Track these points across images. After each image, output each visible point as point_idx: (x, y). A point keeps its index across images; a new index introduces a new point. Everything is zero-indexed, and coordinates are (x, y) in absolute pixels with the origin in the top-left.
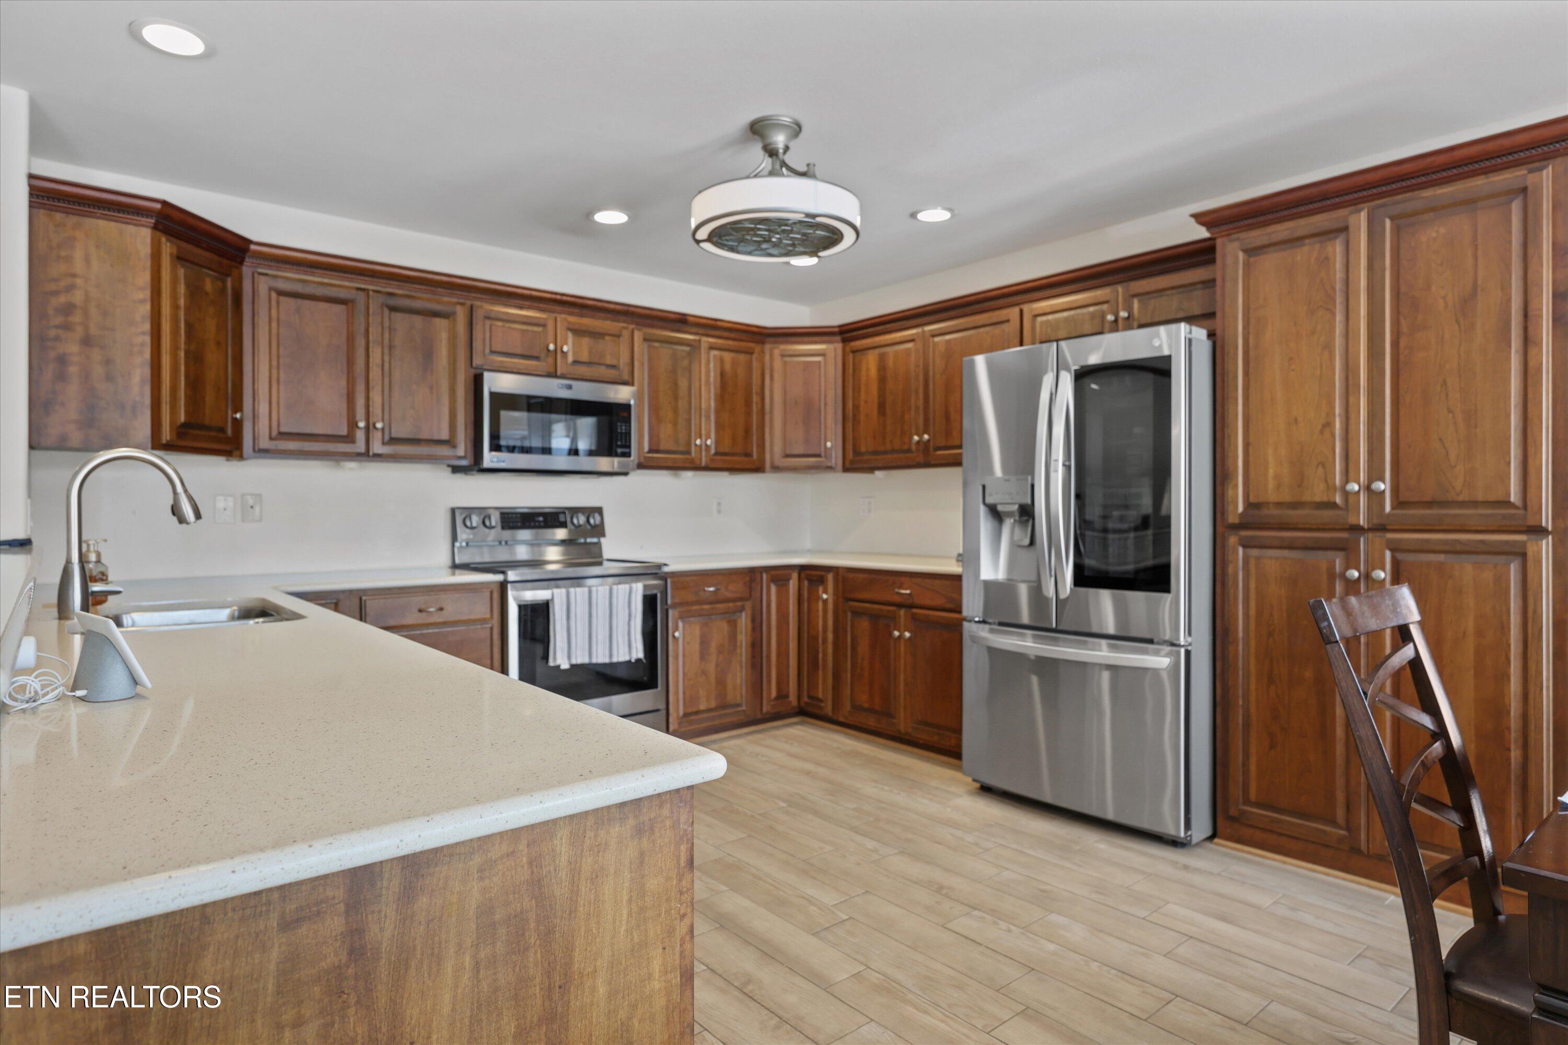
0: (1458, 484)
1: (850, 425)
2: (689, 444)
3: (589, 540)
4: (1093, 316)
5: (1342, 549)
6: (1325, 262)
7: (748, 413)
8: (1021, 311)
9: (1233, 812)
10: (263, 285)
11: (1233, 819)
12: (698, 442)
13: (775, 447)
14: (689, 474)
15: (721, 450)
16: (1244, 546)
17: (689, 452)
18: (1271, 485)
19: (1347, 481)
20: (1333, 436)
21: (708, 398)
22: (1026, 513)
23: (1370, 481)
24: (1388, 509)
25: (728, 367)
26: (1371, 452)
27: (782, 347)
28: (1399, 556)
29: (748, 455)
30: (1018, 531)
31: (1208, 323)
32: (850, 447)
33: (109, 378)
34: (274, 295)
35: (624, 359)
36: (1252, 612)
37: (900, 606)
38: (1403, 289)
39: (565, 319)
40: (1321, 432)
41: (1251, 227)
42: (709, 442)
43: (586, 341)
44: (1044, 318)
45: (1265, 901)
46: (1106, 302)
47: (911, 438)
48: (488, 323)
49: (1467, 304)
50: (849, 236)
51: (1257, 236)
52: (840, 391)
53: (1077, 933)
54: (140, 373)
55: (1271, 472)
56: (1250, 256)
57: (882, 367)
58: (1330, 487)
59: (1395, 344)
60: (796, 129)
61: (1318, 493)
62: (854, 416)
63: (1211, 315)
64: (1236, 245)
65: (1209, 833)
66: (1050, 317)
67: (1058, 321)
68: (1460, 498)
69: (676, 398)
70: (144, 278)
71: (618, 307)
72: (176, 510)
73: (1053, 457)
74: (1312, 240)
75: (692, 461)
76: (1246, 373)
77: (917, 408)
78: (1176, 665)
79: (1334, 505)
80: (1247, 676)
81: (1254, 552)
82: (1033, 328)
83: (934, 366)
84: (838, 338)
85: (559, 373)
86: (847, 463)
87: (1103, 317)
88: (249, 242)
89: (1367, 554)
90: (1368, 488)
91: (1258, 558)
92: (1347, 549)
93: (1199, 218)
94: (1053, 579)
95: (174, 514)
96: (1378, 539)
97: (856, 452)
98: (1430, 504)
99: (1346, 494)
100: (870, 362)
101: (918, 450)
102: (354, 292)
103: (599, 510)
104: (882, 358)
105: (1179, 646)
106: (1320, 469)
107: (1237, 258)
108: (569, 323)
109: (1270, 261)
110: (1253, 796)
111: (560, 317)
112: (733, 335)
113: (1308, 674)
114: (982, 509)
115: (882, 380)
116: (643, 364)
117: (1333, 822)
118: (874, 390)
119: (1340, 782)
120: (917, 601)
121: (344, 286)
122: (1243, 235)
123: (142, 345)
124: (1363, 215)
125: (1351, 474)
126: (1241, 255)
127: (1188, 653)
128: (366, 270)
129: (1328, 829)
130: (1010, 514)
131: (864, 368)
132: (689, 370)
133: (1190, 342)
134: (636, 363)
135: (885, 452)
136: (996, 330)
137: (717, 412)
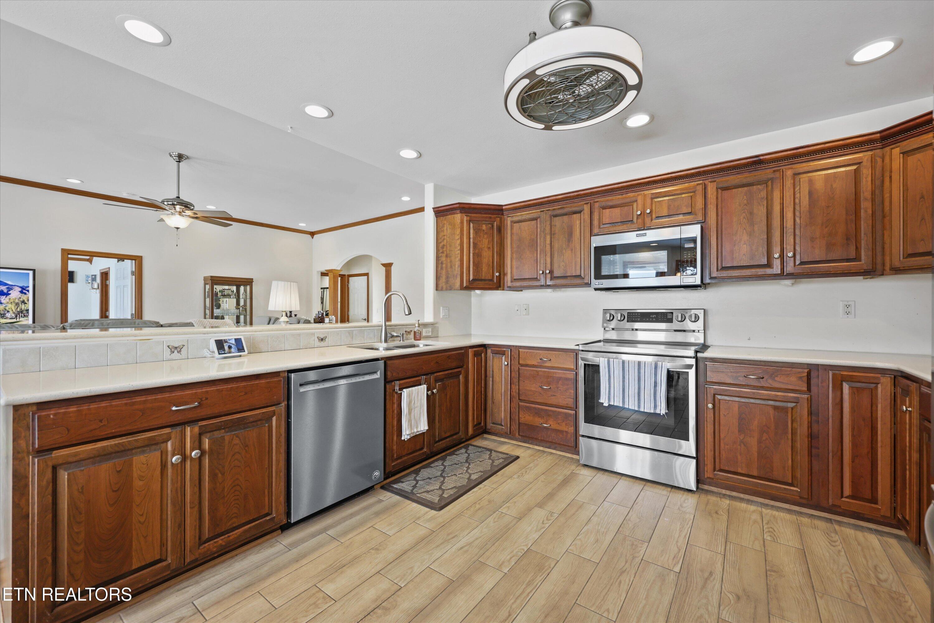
10: (509, 221)
12: (778, 255)
34: (512, 224)
35: (699, 206)
48: (601, 209)
54: (458, 264)
70: (458, 231)
71: (690, 172)
85: (646, 227)
102: (539, 213)
121: (536, 212)
123: (458, 254)
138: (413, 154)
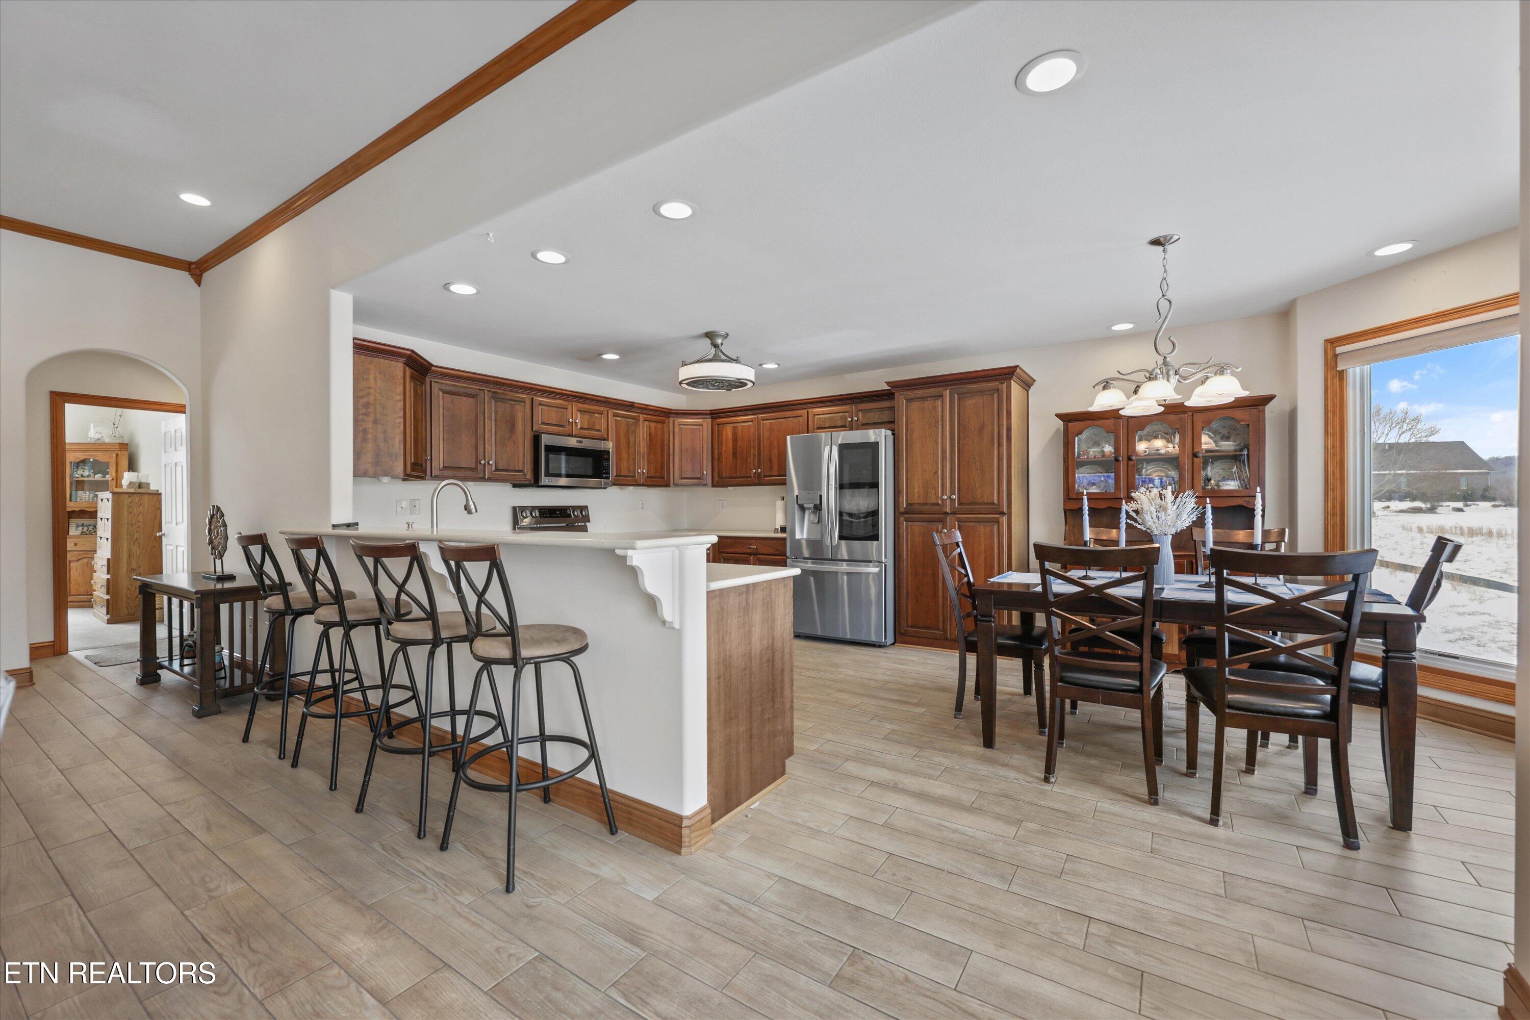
0: (979, 496)
1: (716, 463)
2: (635, 472)
3: (580, 524)
4: (841, 418)
5: (942, 522)
6: (935, 408)
7: (662, 456)
8: (808, 412)
9: (902, 631)
10: (435, 387)
11: (902, 634)
12: (639, 471)
13: (675, 473)
14: (631, 488)
15: (649, 475)
16: (906, 521)
17: (634, 477)
18: (916, 496)
19: (943, 495)
20: (938, 477)
21: (643, 447)
22: (818, 508)
23: (951, 494)
24: (956, 506)
25: (653, 431)
26: (951, 484)
27: (679, 420)
28: (960, 523)
29: (663, 478)
30: (812, 516)
31: (891, 426)
32: (716, 474)
33: (385, 440)
34: (441, 393)
35: (604, 426)
36: (909, 549)
37: (751, 554)
38: (961, 422)
39: (575, 406)
40: (934, 475)
41: (908, 390)
42: (644, 471)
43: (586, 416)
44: (819, 416)
45: (916, 659)
46: (847, 412)
47: (751, 471)
48: (541, 407)
49: (981, 428)
50: (750, 385)
51: (911, 394)
52: (710, 444)
53: (850, 672)
54: (399, 438)
55: (916, 491)
56: (908, 402)
57: (735, 434)
58: (937, 497)
59: (959, 443)
60: (727, 336)
61: (933, 500)
62: (719, 458)
63: (893, 422)
64: (902, 397)
65: (893, 642)
66: (821, 416)
67: (825, 418)
68: (979, 502)
69: (629, 447)
70: (400, 389)
71: (602, 399)
72: (467, 508)
73: (830, 483)
74: (931, 398)
75: (636, 481)
76: (907, 450)
77: (754, 456)
78: (881, 570)
79: (938, 504)
80: (907, 575)
81: (910, 523)
82: (814, 421)
83: (763, 437)
84: (709, 417)
85: (574, 434)
86: (715, 482)
87: (846, 419)
88: (432, 365)
89: (950, 524)
90: (950, 497)
91: (911, 526)
92: (942, 521)
93: (888, 383)
94: (830, 537)
95: (466, 509)
96: (953, 517)
97: (720, 477)
98: (970, 504)
99: (943, 500)
100: (728, 431)
101: (754, 477)
102: (478, 391)
103: (586, 507)
104: (735, 428)
105: (882, 562)
106: (934, 490)
107: (903, 402)
108: (579, 407)
109: (915, 405)
110: (910, 624)
111: (574, 404)
112: (655, 413)
113: (930, 572)
114: (796, 505)
115: (735, 440)
116: (612, 430)
117: (938, 629)
118: (730, 445)
119: (941, 613)
120: (760, 551)
121: (473, 388)
122: (905, 393)
123: (400, 423)
124: (948, 391)
125: (944, 492)
126: (905, 401)
127: (885, 565)
128: (476, 378)
129: (937, 632)
130: (809, 509)
131: (724, 433)
132: (634, 432)
133: (885, 436)
134: (610, 428)
135: (735, 478)
136: (796, 420)
137: (648, 454)
138: (455, 288)
